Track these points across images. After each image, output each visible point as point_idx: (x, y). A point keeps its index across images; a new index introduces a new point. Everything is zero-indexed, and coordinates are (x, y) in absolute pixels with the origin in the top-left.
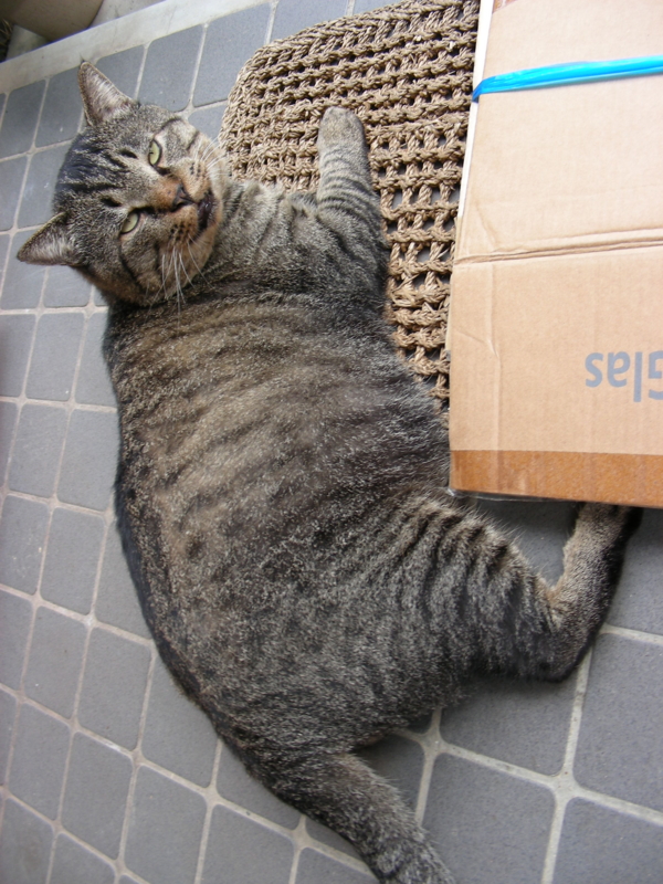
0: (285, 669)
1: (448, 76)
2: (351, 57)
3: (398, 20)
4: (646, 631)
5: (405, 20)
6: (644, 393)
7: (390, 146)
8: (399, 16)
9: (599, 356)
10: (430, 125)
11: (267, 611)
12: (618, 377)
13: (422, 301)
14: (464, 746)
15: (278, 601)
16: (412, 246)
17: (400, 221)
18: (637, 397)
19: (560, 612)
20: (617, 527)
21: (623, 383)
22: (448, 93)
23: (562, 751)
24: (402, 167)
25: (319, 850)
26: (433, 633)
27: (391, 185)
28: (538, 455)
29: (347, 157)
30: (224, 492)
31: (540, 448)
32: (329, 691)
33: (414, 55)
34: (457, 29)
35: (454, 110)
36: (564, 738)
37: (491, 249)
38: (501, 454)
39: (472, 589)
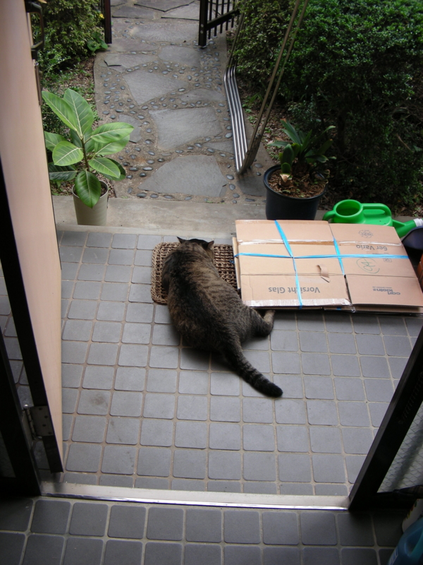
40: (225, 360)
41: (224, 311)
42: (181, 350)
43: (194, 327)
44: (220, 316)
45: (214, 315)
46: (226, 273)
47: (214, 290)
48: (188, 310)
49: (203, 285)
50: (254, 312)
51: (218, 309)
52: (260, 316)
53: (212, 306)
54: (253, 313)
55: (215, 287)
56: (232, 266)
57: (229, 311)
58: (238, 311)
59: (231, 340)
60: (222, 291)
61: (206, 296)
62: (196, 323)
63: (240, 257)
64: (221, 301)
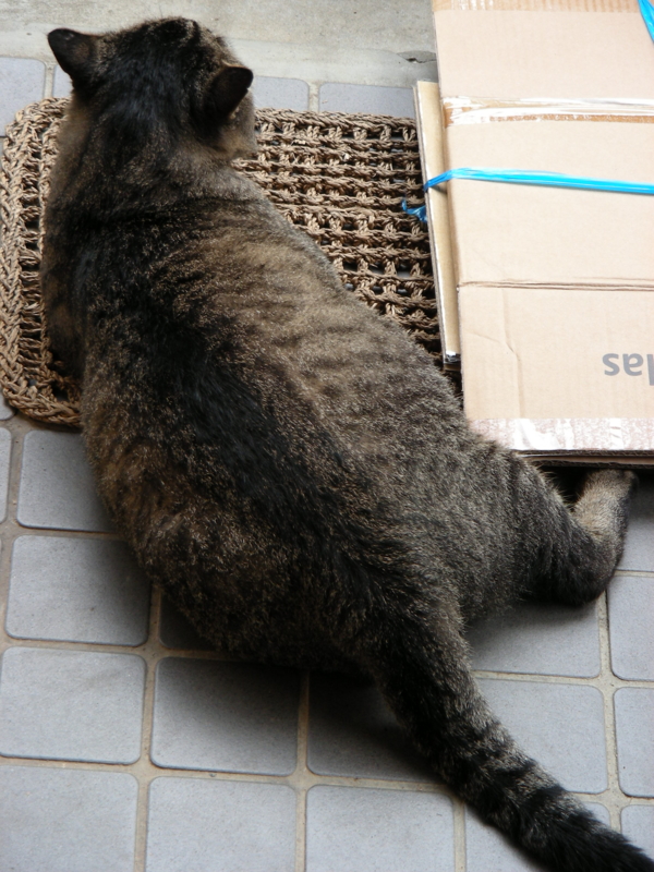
40: (387, 714)
41: (382, 460)
42: (154, 666)
43: (235, 540)
44: (365, 485)
45: (336, 481)
46: (381, 268)
47: (329, 353)
48: (200, 456)
49: (271, 330)
50: (529, 475)
51: (357, 450)
52: (557, 498)
53: (324, 436)
54: (524, 478)
55: (330, 339)
56: (415, 235)
57: (410, 463)
58: (453, 465)
59: (421, 605)
60: (366, 358)
61: (290, 386)
62: (242, 523)
63: (458, 188)
64: (365, 411)
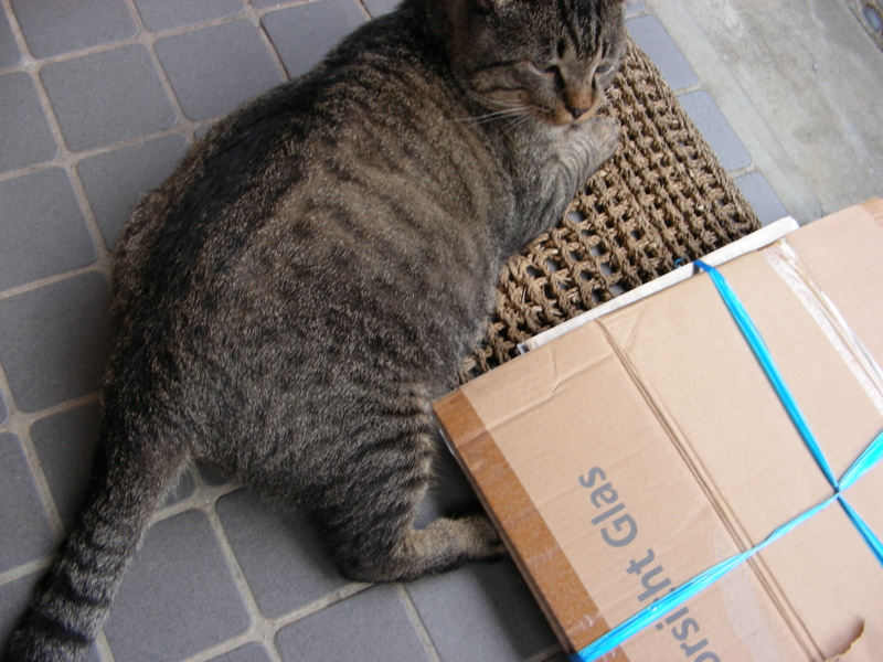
0: (253, 372)
1: (682, 218)
2: (650, 114)
3: (695, 147)
4: (419, 615)
5: (697, 153)
6: (601, 525)
7: (610, 189)
8: (698, 146)
9: (603, 477)
10: (643, 220)
11: (301, 334)
12: (599, 498)
13: (525, 286)
14: (225, 528)
15: (313, 338)
16: (556, 251)
17: (565, 229)
18: (596, 521)
19: (405, 549)
20: (486, 552)
21: (598, 506)
22: (669, 223)
23: (287, 610)
24: (601, 209)
25: (25, 450)
26: (342, 469)
27: (585, 207)
28: (506, 466)
29: (591, 159)
30: (360, 235)
31: (513, 465)
32: (253, 418)
33: (678, 175)
34: (713, 206)
35: (662, 236)
36: (298, 605)
37: (622, 346)
38: (485, 434)
39: (392, 481)
